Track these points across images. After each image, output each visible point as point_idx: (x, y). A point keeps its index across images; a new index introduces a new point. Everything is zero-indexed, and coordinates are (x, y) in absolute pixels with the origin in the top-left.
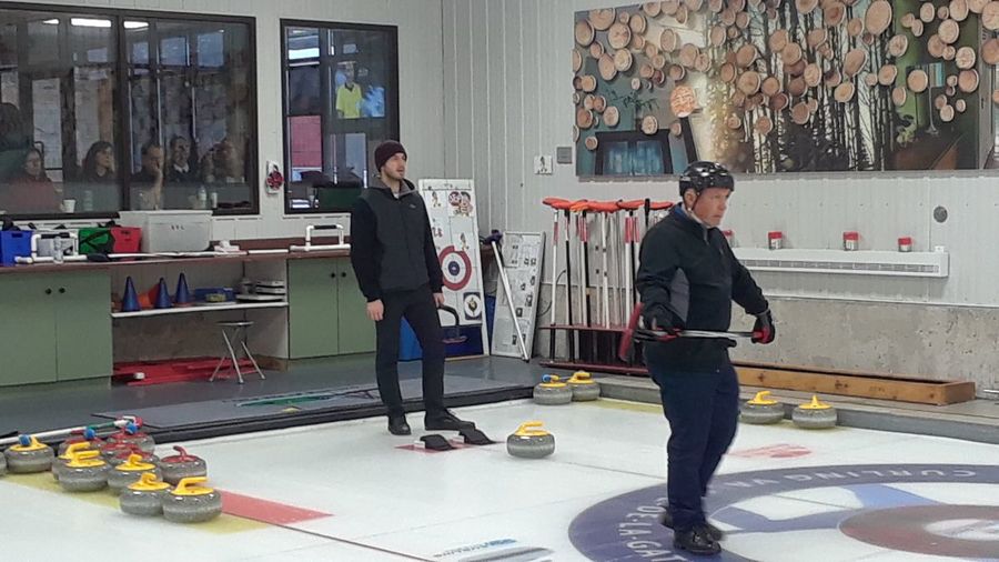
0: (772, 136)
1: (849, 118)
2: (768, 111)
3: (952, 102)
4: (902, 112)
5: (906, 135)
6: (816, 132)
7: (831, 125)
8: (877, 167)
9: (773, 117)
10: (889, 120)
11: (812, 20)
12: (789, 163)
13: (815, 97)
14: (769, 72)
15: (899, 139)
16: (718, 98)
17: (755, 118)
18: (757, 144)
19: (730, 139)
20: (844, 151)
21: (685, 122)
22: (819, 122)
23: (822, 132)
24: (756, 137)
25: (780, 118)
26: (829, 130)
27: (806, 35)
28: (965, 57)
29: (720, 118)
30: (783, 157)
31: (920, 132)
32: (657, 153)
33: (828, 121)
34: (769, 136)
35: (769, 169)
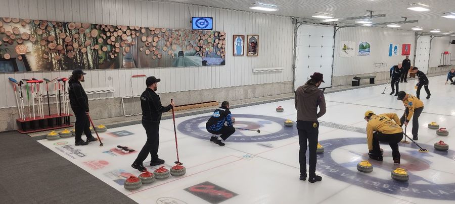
0: (59, 61)
1: (85, 57)
2: (58, 54)
3: (113, 54)
4: (100, 56)
5: (101, 61)
6: (74, 60)
7: (79, 58)
8: (94, 68)
9: (59, 55)
10: (96, 58)
11: (71, 31)
12: (66, 68)
13: (74, 51)
14: (57, 43)
15: (100, 62)
16: (37, 50)
17: (53, 56)
18: (54, 63)
19: (43, 61)
20: (84, 65)
21: (23, 56)
22: (75, 57)
23: (77, 60)
24: (53, 60)
25: (62, 56)
26: (79, 59)
27: (70, 35)
28: (117, 45)
29: (39, 55)
30: (64, 66)
31: (105, 60)
32: (11, 65)
33: (78, 57)
34: (58, 61)
35: (59, 69)
